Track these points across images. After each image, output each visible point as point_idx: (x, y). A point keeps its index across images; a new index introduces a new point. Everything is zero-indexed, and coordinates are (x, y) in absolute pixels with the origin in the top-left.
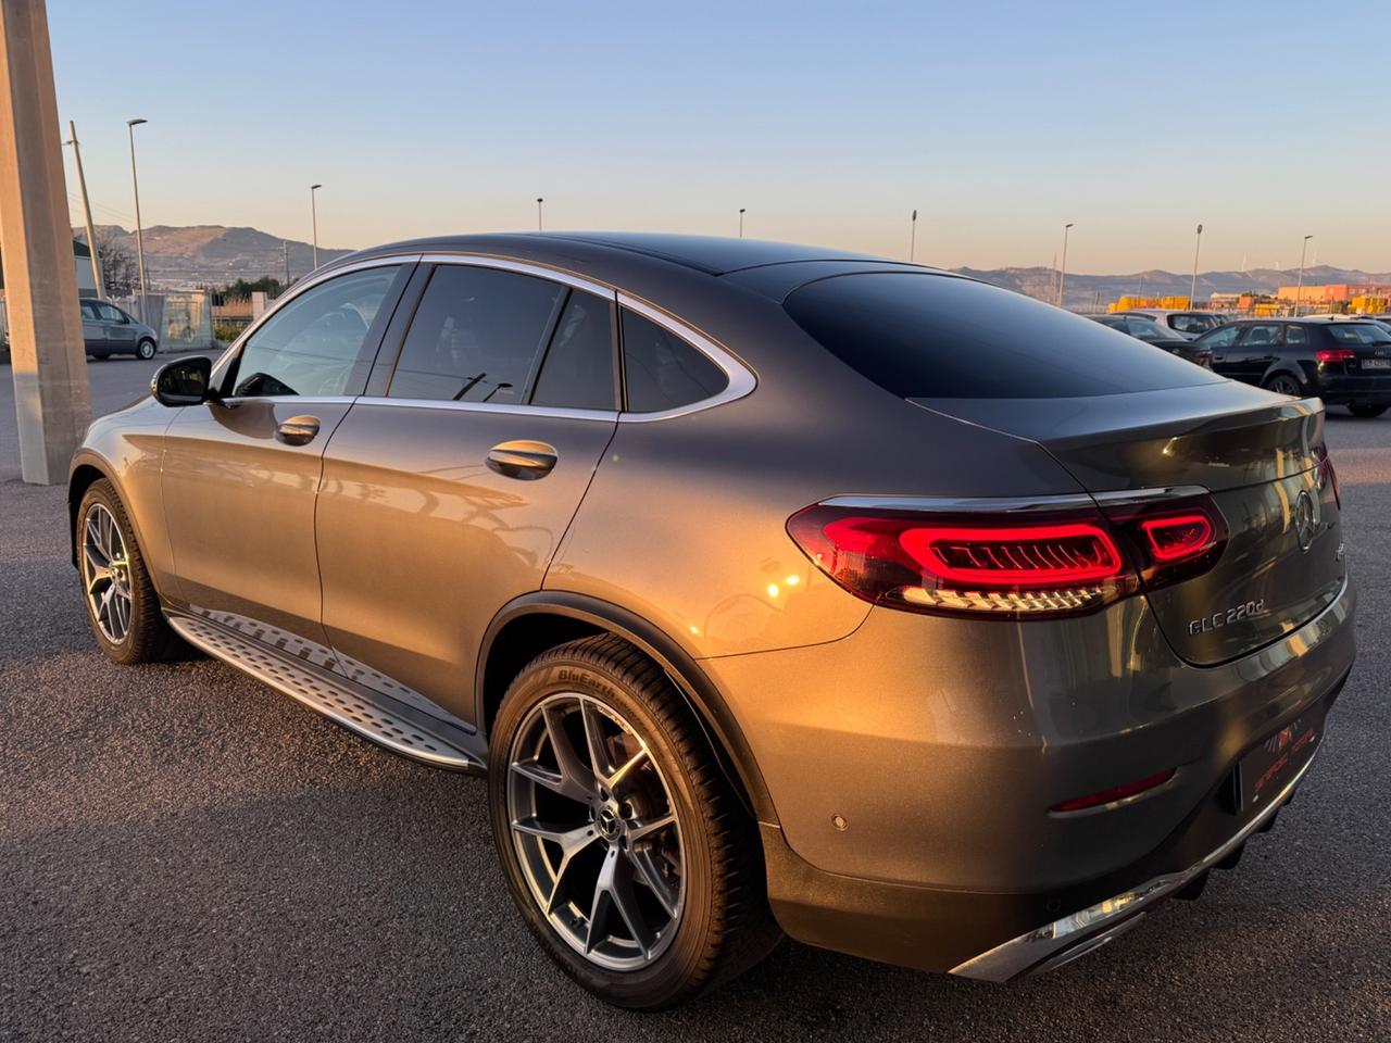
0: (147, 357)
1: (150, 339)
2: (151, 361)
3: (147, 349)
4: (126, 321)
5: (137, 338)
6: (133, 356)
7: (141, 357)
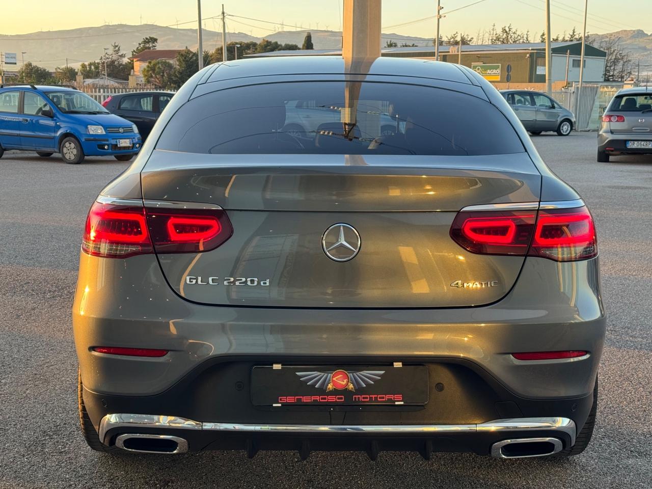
0: (564, 134)
1: (568, 120)
2: (567, 137)
3: (565, 128)
4: (553, 107)
5: (559, 120)
6: (556, 133)
7: (560, 134)
